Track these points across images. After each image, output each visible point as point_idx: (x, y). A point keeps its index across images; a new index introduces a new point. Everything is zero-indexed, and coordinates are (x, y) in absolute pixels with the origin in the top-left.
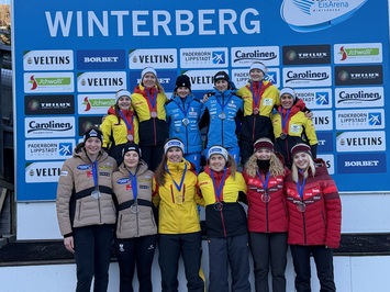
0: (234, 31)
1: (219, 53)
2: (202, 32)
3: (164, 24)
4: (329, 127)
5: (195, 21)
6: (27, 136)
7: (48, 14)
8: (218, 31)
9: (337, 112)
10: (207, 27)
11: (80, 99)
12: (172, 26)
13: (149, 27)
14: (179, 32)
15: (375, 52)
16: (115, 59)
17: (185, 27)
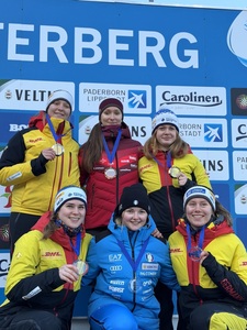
0: (161, 63)
1: (138, 93)
2: (113, 61)
3: (57, 46)
5: (104, 45)
8: (137, 62)
10: (120, 54)
12: (69, 49)
13: (33, 48)
14: (79, 59)
17: (88, 53)
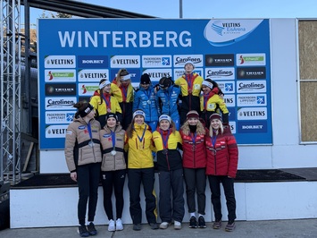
0: (176, 45)
1: (166, 58)
2: (156, 45)
3: (132, 40)
4: (233, 105)
5: (152, 39)
6: (47, 108)
7: (60, 33)
8: (165, 45)
9: (238, 96)
10: (158, 42)
11: (80, 86)
12: (137, 41)
13: (123, 42)
14: (141, 45)
15: (261, 59)
16: (102, 61)
17: (145, 42)
